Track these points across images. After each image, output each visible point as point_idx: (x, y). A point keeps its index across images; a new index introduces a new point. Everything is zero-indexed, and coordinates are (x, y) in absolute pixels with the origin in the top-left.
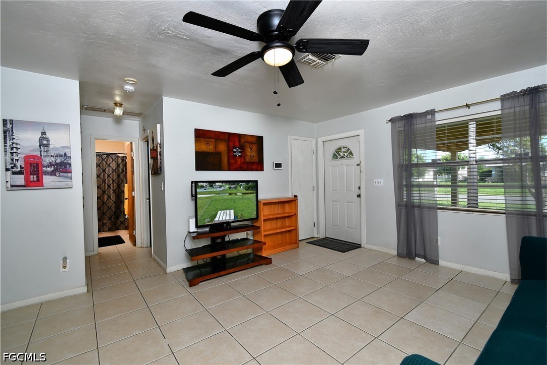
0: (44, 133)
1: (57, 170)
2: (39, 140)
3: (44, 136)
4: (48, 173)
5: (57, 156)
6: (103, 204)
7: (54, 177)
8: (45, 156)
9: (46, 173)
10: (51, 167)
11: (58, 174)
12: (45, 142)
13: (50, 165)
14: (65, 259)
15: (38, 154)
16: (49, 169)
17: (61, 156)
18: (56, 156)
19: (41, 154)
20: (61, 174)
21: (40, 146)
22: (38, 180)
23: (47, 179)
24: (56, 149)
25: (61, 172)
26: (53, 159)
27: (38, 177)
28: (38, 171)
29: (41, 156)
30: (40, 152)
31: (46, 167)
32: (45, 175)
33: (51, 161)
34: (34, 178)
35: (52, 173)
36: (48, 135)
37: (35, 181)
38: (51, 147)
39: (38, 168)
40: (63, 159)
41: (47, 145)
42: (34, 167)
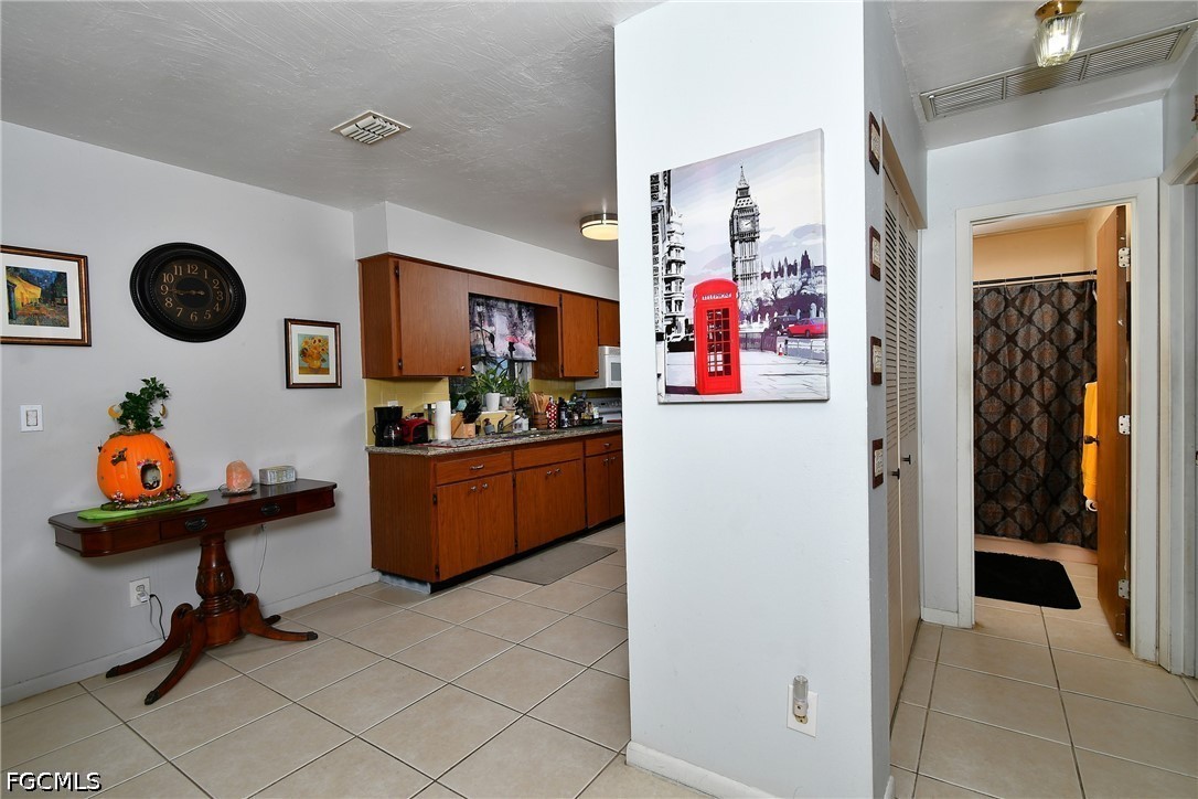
0: (743, 192)
1: (779, 328)
2: (732, 223)
3: (744, 203)
4: (753, 341)
5: (780, 272)
6: (1005, 448)
7: (769, 356)
8: (747, 277)
9: (748, 342)
10: (763, 318)
11: (780, 343)
12: (745, 226)
13: (761, 310)
14: (800, 687)
15: (725, 273)
16: (757, 328)
17: (792, 269)
18: (776, 275)
19: (734, 271)
20: (793, 344)
21: (733, 246)
22: (727, 370)
23: (752, 364)
24: (777, 243)
25: (791, 335)
26: (767, 285)
27: (727, 359)
28: (727, 336)
29: (735, 279)
30: (734, 264)
31: (748, 319)
32: (746, 349)
33: (761, 295)
34: (716, 360)
35: (765, 343)
36: (756, 196)
37: (720, 373)
38: (763, 238)
39: (726, 324)
40: (796, 280)
41: (751, 237)
42: (718, 324)
